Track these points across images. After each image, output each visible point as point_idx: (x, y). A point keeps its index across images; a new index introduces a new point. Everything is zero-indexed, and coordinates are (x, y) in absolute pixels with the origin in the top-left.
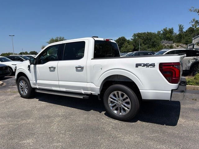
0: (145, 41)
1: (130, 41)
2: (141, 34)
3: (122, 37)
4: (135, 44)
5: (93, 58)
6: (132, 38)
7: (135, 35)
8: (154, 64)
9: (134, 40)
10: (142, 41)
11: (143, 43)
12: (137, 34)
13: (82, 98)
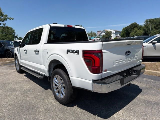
0: (157, 26)
1: (142, 26)
2: (153, 20)
3: (134, 23)
4: (146, 29)
5: (47, 43)
6: (144, 23)
7: (147, 21)
8: (79, 50)
9: (146, 25)
10: (153, 26)
11: (155, 28)
12: (149, 20)
13: (39, 78)
